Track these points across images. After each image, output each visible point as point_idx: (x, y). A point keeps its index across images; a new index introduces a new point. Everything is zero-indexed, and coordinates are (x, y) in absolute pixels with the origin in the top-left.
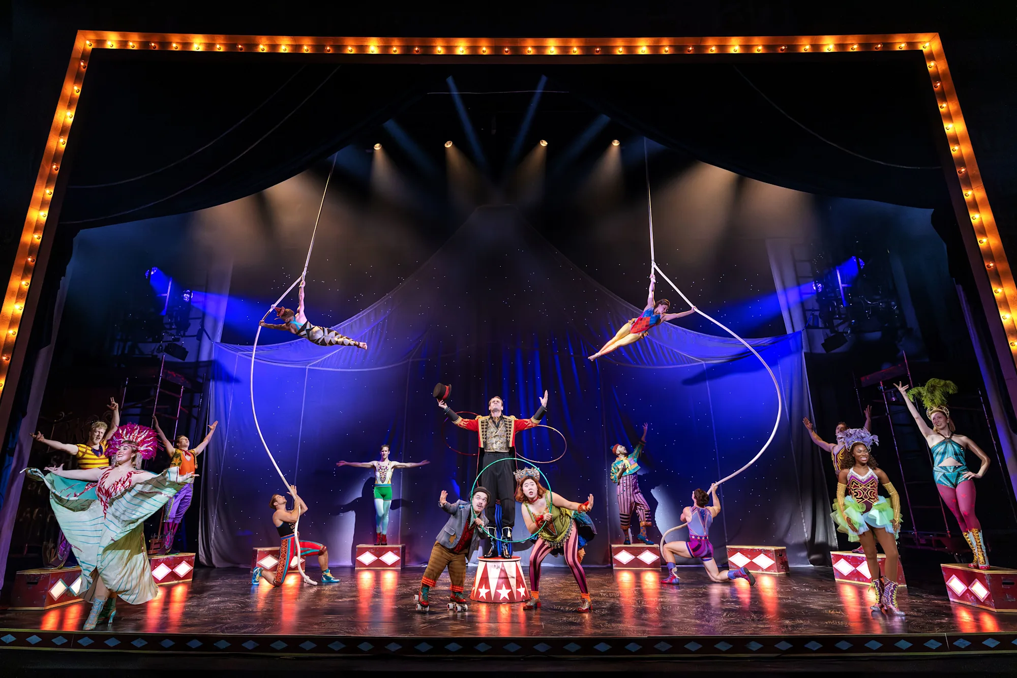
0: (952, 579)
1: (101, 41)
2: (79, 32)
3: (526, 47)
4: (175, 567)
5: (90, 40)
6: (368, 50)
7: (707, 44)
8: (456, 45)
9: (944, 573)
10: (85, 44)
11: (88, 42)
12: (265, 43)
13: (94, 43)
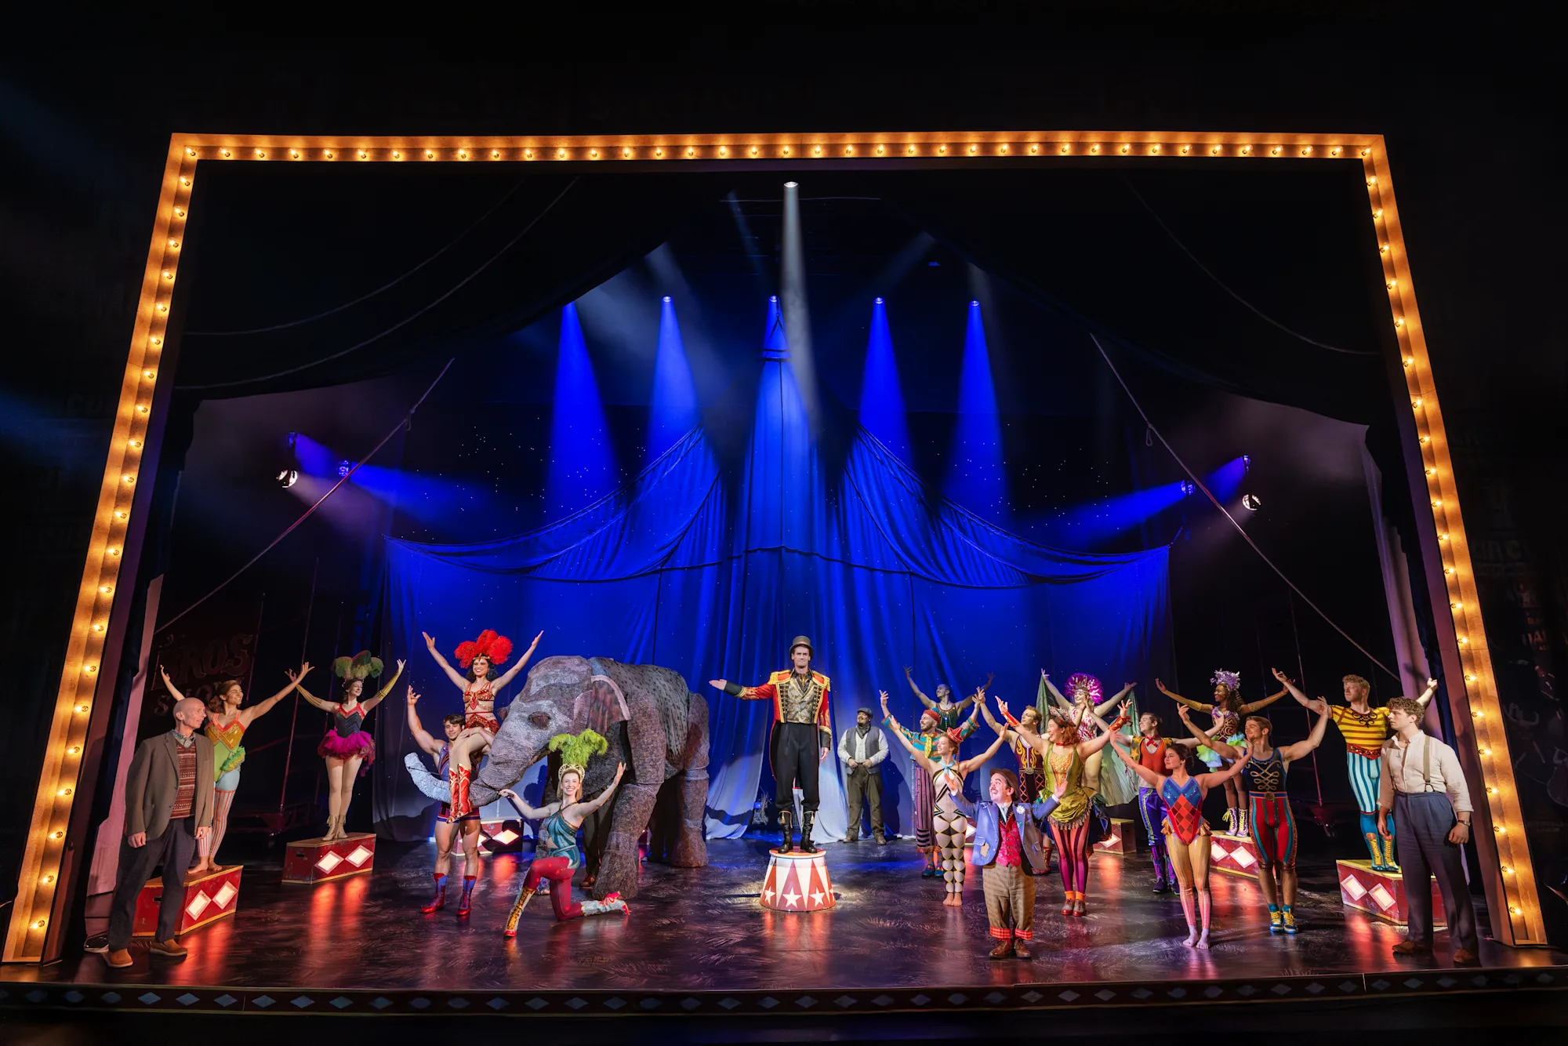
0: (1349, 880)
1: (212, 149)
2: (174, 136)
3: (845, 145)
4: (347, 855)
5: (192, 147)
6: (619, 153)
7: (1088, 141)
8: (747, 143)
9: (1339, 871)
10: (184, 153)
11: (189, 151)
12: (466, 147)
13: (199, 151)
